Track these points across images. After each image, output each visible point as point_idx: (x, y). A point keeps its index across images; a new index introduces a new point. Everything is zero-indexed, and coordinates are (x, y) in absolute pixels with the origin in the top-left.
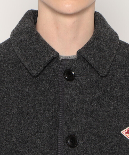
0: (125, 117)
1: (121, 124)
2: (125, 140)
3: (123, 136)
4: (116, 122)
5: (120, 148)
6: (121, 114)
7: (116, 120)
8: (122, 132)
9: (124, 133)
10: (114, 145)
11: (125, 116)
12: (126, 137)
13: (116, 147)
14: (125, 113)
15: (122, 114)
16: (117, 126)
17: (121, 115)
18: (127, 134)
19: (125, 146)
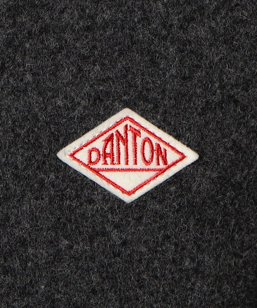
0: (85, 58)
1: (59, 103)
2: (91, 201)
3: (74, 181)
4: (25, 91)
5: (57, 257)
6: (59, 39)
7: (29, 77)
8: (64, 155)
9: (83, 156)
10: (23, 243)
11: (85, 52)
12: (94, 186)
13: (31, 251)
14: (88, 29)
15: (68, 36)
16: (35, 117)
17: (61, 48)
18: (100, 165)
19: (91, 240)
